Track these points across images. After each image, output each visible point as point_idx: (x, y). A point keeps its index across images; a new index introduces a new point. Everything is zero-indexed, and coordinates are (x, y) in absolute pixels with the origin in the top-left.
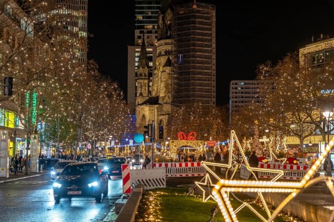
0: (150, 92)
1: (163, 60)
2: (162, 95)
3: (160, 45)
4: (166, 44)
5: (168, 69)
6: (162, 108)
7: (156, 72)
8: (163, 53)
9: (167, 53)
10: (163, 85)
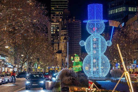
0: (58, 48)
1: (63, 37)
2: (63, 50)
3: (62, 32)
4: (64, 31)
5: (65, 41)
6: (63, 55)
7: (61, 41)
8: (63, 35)
9: (65, 35)
10: (63, 46)
